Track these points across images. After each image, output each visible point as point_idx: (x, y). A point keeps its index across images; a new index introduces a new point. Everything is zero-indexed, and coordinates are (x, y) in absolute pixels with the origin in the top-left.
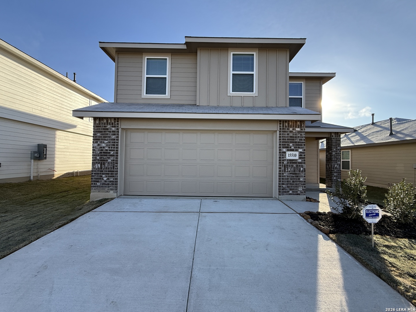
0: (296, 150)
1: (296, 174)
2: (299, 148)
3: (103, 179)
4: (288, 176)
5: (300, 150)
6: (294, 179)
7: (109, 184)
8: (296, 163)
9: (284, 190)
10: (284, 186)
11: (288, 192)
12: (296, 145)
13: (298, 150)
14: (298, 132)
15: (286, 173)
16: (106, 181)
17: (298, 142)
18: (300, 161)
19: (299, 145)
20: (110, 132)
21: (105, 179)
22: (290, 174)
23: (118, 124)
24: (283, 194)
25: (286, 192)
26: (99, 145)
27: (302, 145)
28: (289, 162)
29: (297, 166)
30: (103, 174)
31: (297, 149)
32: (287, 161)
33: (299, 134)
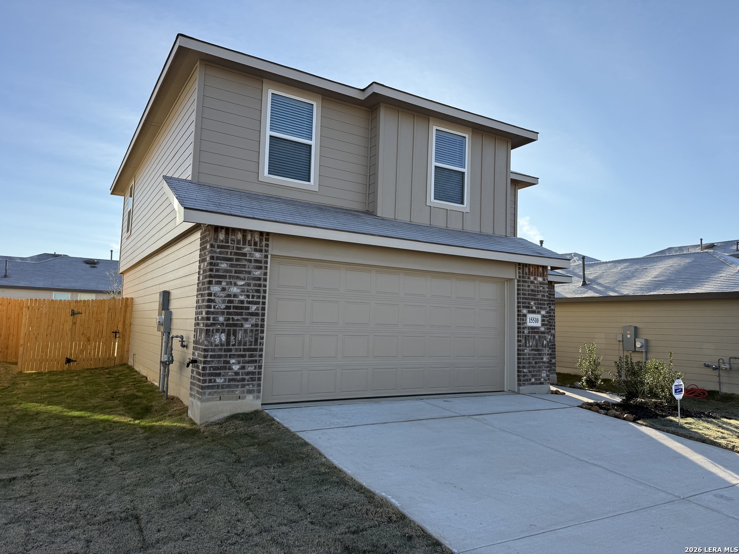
1: (538, 350)
2: (541, 308)
3: (230, 369)
4: (529, 354)
5: (543, 312)
6: (537, 358)
7: (243, 380)
8: (537, 333)
9: (526, 378)
10: (525, 370)
11: (530, 380)
13: (540, 311)
14: (541, 283)
15: (528, 348)
16: (237, 374)
17: (541, 300)
18: (542, 329)
19: (541, 304)
20: (250, 261)
21: (236, 368)
22: (532, 350)
23: (267, 245)
24: (524, 384)
25: (528, 381)
26: (223, 289)
27: (544, 304)
28: (531, 330)
29: (540, 336)
30: (231, 356)
32: (529, 329)
33: (541, 287)
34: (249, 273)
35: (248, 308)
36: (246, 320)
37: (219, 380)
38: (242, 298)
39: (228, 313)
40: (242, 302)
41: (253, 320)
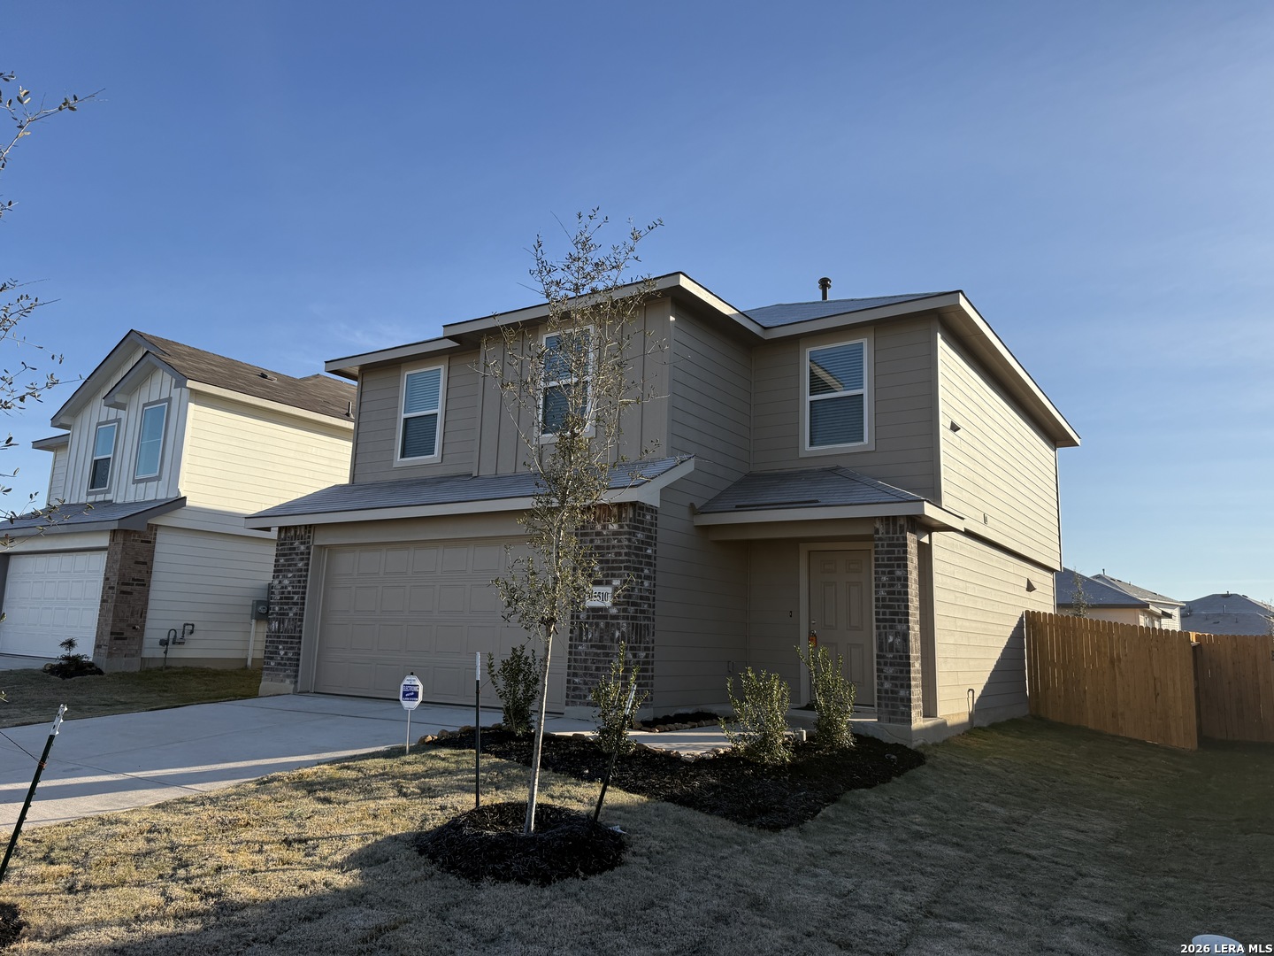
0: (608, 583)
1: (604, 647)
2: (613, 576)
3: (279, 654)
4: (586, 654)
5: (616, 582)
6: (600, 661)
7: (285, 665)
8: (605, 617)
9: (577, 693)
10: (577, 680)
11: (585, 696)
12: (609, 569)
13: (611, 581)
14: (615, 533)
15: (584, 644)
16: (282, 658)
17: (613, 561)
18: (614, 611)
19: (613, 568)
20: (297, 554)
21: (282, 653)
22: (592, 646)
23: (309, 537)
24: (574, 704)
25: (581, 698)
26: (280, 582)
27: (620, 568)
28: (591, 614)
29: (607, 624)
30: (280, 642)
31: (610, 579)
32: (588, 612)
33: (614, 539)
34: (296, 565)
35: (292, 598)
36: (291, 609)
37: (272, 664)
38: (290, 589)
39: (282, 604)
40: (289, 592)
41: (295, 609)
